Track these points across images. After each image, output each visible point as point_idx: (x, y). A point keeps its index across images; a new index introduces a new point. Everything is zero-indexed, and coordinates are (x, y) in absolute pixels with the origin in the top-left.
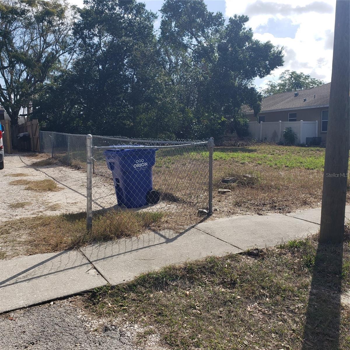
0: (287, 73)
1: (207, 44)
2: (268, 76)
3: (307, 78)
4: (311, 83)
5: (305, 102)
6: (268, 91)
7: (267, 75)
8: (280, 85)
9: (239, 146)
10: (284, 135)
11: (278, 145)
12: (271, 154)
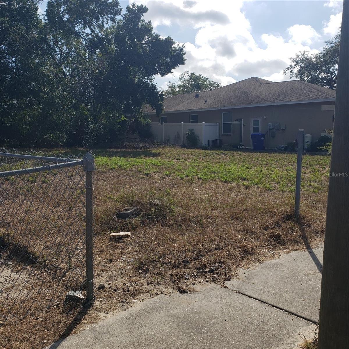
0: (186, 74)
1: (102, 34)
2: (170, 74)
3: (205, 80)
4: (209, 85)
5: (206, 104)
6: (168, 92)
7: (168, 73)
8: (179, 86)
9: (141, 149)
10: (186, 137)
11: (181, 147)
12: (177, 159)
